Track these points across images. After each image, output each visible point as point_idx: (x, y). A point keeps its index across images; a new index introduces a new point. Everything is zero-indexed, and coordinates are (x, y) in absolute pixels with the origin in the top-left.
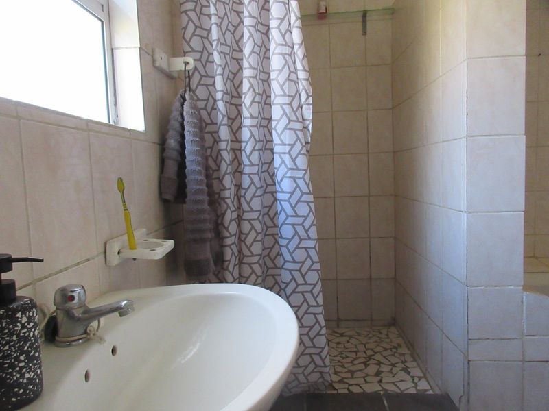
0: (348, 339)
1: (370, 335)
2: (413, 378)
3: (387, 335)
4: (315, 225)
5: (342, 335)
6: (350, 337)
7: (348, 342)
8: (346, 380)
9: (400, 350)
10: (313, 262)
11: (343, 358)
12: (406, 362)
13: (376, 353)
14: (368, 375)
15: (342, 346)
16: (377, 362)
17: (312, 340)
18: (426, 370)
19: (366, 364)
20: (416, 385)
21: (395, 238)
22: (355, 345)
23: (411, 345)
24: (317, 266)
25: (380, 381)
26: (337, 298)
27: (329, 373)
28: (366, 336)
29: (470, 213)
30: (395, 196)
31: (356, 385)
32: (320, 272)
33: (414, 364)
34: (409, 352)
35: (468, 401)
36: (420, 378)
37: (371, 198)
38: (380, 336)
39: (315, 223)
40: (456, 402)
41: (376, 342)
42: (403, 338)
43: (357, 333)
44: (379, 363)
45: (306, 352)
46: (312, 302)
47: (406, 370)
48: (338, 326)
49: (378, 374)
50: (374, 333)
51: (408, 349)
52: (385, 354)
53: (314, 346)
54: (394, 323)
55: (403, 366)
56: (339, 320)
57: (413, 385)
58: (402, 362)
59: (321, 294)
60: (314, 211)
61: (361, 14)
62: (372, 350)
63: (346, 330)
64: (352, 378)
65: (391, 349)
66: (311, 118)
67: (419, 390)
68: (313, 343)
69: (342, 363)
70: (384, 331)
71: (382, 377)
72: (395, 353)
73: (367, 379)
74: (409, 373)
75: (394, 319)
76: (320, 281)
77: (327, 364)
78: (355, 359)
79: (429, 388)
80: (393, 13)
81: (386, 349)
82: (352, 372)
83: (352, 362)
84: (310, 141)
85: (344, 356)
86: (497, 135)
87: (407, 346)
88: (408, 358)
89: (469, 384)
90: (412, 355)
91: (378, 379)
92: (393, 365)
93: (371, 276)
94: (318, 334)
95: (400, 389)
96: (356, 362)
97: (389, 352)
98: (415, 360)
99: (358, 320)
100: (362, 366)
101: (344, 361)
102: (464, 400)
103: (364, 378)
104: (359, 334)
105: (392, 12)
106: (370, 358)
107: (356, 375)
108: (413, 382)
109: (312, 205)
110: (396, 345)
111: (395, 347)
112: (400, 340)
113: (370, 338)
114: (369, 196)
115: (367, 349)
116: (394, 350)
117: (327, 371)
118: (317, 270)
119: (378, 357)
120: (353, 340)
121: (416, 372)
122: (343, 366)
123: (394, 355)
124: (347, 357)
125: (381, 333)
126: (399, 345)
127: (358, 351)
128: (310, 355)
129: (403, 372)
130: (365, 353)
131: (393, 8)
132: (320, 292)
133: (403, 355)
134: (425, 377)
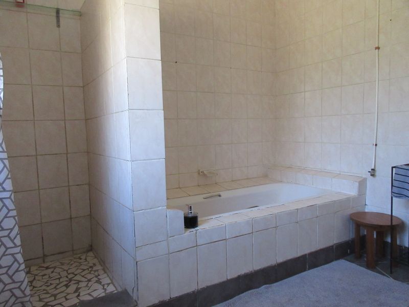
0: (52, 270)
1: (72, 262)
2: (103, 286)
3: (86, 259)
4: (9, 178)
5: (47, 268)
6: (55, 268)
7: (52, 272)
8: (48, 304)
9: (95, 268)
10: (9, 210)
11: (48, 286)
12: (99, 275)
13: (76, 275)
14: (68, 294)
15: (47, 277)
16: (76, 282)
17: (11, 277)
18: (113, 277)
19: (67, 286)
20: (105, 290)
21: (89, 184)
22: (59, 273)
23: (103, 262)
24: (14, 213)
25: (79, 295)
26: (42, 238)
27: (29, 301)
28: (68, 264)
29: (133, 161)
30: (88, 152)
31: (58, 304)
32: (16, 218)
33: (105, 275)
34: (102, 268)
35: (138, 290)
36: (108, 284)
37: (68, 155)
38: (80, 261)
39: (9, 176)
40: (131, 293)
41: (77, 266)
42: (98, 259)
43: (61, 263)
44: (78, 282)
45: (6, 289)
46: (10, 244)
47: (99, 282)
48: (44, 262)
49: (77, 290)
50: (75, 260)
51: (101, 266)
52: (83, 274)
53: (14, 282)
54: (91, 248)
55: (97, 279)
56: (45, 256)
57: (103, 291)
58: (96, 277)
59: (18, 236)
60: (8, 167)
61: (55, 10)
62: (73, 273)
63: (51, 263)
64: (55, 299)
65: (88, 269)
66: (3, 87)
67: (107, 293)
68: (12, 280)
69: (46, 290)
70: (83, 257)
71: (80, 292)
72: (91, 271)
73: (68, 297)
74: (100, 283)
75: (91, 246)
76: (17, 226)
77: (27, 294)
78: (58, 284)
79: (115, 289)
80: (81, 16)
81: (84, 270)
82: (55, 296)
83: (55, 287)
84: (2, 107)
85: (49, 284)
86: (147, 110)
87: (100, 264)
88: (101, 272)
89: (137, 278)
90: (104, 270)
91: (77, 294)
92: (89, 280)
93: (71, 216)
94: (17, 271)
95: (93, 297)
96: (58, 287)
97: (86, 272)
98: (105, 272)
99: (62, 253)
100: (64, 288)
101: (48, 288)
102: (135, 289)
103: (65, 297)
104: (62, 264)
105: (80, 14)
106: (70, 280)
107: (58, 296)
108: (104, 289)
109: (6, 162)
110: (92, 265)
111: (91, 267)
112: (95, 261)
113: (72, 265)
114: (67, 154)
115: (69, 274)
116: (90, 269)
117: (28, 300)
118: (14, 217)
119: (78, 278)
120: (57, 270)
121: (106, 280)
122: (48, 293)
123: (90, 273)
124: (51, 284)
125: (81, 259)
126: (95, 265)
127: (61, 277)
128: (10, 290)
129: (96, 284)
130: (67, 277)
131: (80, 12)
132: (17, 234)
133: (97, 270)
134: (112, 283)
